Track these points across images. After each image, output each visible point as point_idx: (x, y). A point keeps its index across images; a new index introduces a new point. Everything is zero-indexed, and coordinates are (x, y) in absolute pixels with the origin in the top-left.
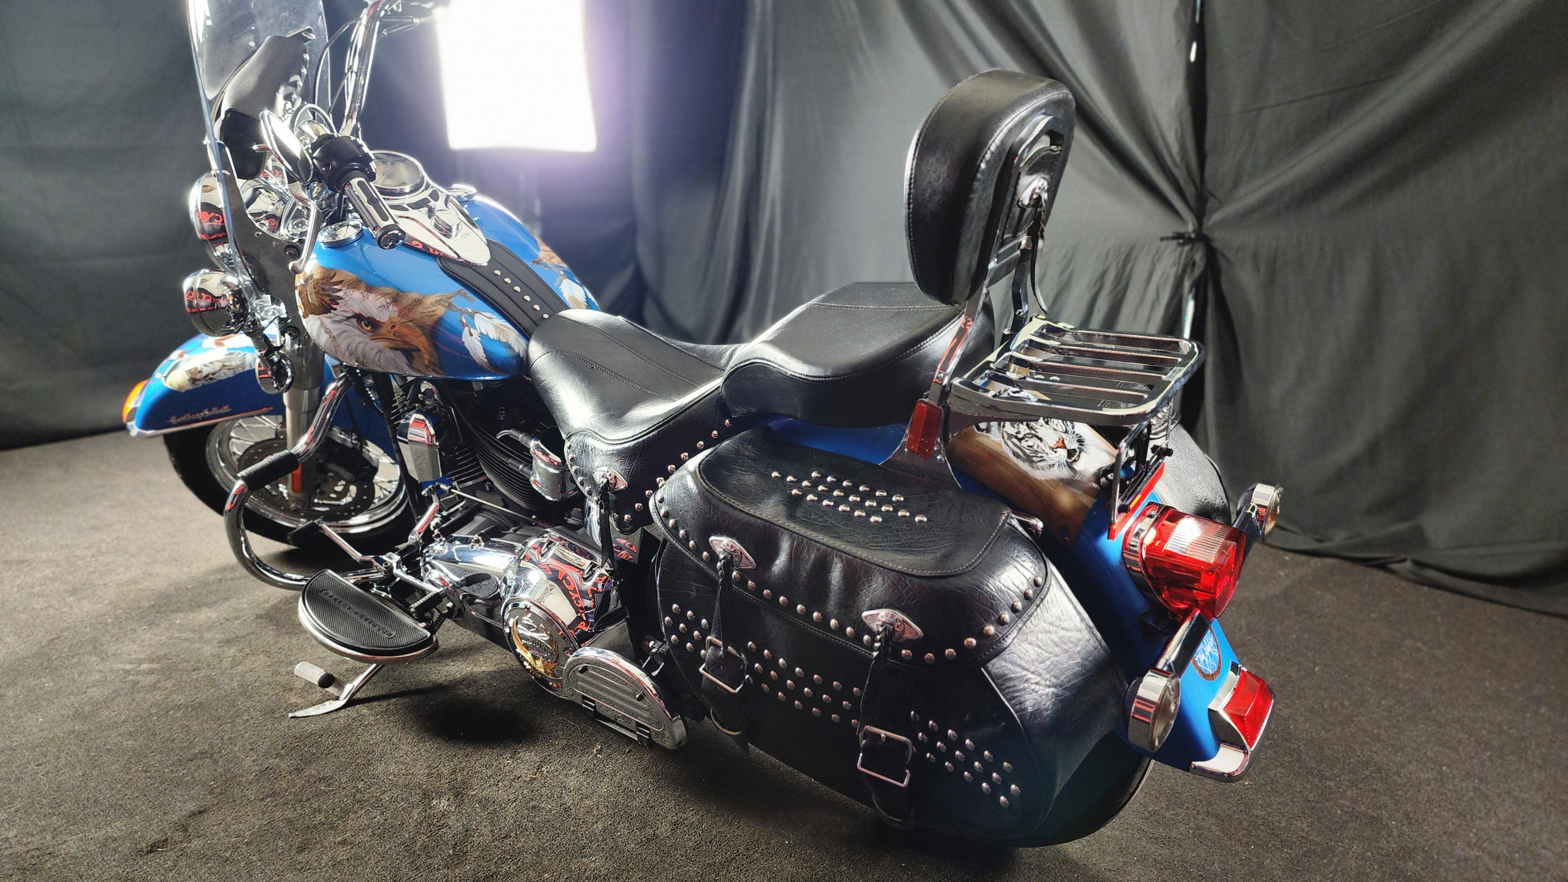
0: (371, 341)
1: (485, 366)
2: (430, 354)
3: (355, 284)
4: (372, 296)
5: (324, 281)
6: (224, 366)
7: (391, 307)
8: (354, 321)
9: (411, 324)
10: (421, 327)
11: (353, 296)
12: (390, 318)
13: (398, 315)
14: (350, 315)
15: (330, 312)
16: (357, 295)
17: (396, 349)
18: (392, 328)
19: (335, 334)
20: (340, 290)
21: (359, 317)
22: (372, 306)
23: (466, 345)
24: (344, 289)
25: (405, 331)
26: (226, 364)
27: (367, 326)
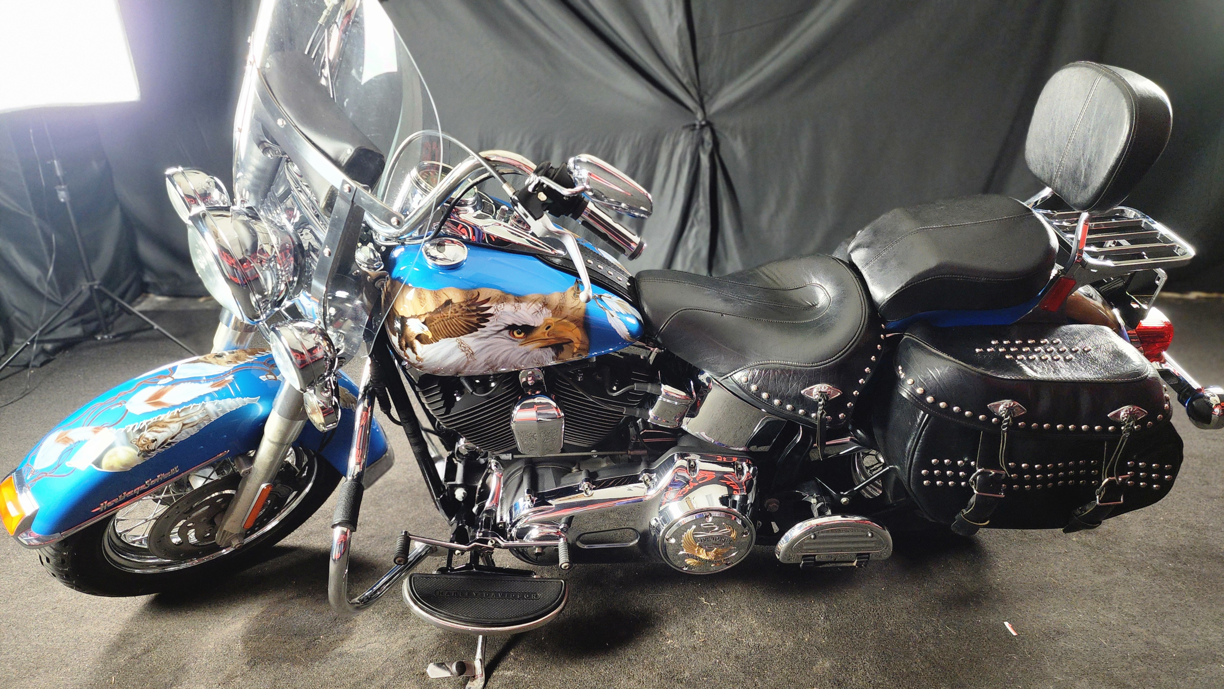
0: (521, 347)
1: (627, 339)
2: (582, 342)
3: (504, 299)
4: (523, 305)
5: (469, 303)
6: (184, 425)
7: (544, 310)
8: (506, 333)
9: (565, 321)
10: (574, 321)
11: (504, 310)
12: (545, 320)
13: (553, 316)
14: (502, 328)
15: (477, 331)
16: (508, 308)
17: (547, 347)
18: (547, 329)
19: (474, 351)
20: (489, 308)
21: (512, 328)
22: (525, 314)
23: (613, 325)
24: (493, 305)
25: (560, 328)
26: (185, 422)
27: (519, 333)
